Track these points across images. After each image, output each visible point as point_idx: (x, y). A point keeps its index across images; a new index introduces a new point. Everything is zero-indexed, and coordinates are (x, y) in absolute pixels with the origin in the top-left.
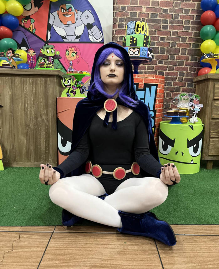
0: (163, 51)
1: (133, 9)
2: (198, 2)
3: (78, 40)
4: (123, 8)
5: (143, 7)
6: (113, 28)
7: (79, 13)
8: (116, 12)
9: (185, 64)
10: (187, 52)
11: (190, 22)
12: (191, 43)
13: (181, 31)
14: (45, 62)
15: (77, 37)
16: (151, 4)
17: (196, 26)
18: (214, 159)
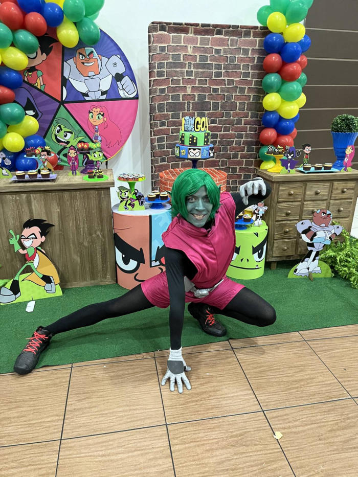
0: (216, 106)
1: (175, 49)
2: (260, 39)
3: (104, 97)
4: (163, 49)
5: (189, 46)
6: (150, 78)
7: (104, 59)
8: (153, 55)
9: (244, 123)
10: (246, 107)
11: (250, 67)
12: (250, 94)
13: (238, 79)
14: (61, 130)
15: (103, 93)
16: (199, 42)
17: (257, 71)
18: (278, 259)
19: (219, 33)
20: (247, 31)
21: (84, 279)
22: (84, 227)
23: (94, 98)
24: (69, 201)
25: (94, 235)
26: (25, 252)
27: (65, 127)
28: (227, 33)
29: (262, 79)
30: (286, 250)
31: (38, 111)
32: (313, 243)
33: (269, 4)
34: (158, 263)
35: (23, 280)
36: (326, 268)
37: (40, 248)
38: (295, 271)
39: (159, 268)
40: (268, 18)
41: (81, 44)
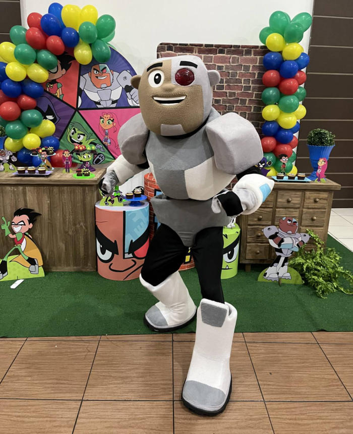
2: (260, 57)
3: (114, 105)
7: (116, 74)
10: (247, 117)
11: (251, 81)
12: (251, 106)
13: (239, 92)
14: (76, 132)
15: (113, 102)
17: (258, 85)
18: (252, 262)
19: (221, 52)
20: (248, 50)
21: (68, 265)
22: (70, 218)
23: (105, 106)
24: (58, 194)
25: (78, 226)
26: (14, 236)
27: (79, 130)
28: (228, 53)
29: (262, 92)
30: (258, 253)
31: (57, 116)
32: (281, 249)
33: (268, 26)
34: (131, 255)
35: (11, 261)
36: (295, 275)
37: (27, 234)
38: (265, 274)
39: (132, 260)
40: (267, 38)
41: (95, 61)
